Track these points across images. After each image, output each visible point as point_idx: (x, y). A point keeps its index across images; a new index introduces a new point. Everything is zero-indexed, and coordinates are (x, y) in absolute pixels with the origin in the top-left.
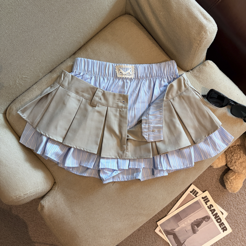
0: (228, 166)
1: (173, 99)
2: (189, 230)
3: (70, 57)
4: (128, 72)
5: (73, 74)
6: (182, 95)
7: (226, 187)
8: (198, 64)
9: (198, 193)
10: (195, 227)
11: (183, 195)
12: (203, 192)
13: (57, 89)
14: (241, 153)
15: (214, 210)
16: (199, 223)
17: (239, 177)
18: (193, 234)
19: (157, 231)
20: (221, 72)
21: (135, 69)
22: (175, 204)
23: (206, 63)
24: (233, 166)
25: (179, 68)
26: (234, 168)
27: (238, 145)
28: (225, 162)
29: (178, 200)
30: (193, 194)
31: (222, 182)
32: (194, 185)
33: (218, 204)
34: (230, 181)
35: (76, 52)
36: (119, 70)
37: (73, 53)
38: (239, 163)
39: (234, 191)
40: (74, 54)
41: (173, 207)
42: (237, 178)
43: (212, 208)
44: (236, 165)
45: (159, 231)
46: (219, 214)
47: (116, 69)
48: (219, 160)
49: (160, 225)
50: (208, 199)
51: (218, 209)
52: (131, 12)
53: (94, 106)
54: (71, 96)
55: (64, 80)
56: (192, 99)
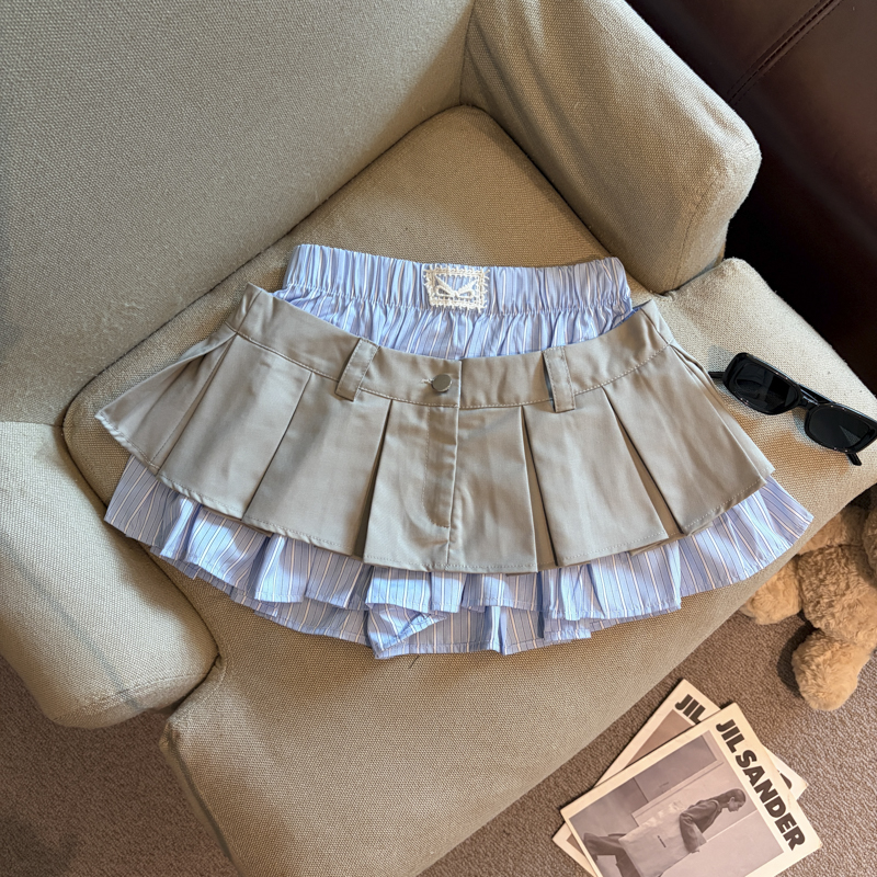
0: (807, 616)
1: (615, 386)
2: (671, 839)
3: (276, 243)
4: (464, 290)
5: (283, 295)
6: (645, 373)
7: (801, 690)
8: (700, 270)
9: (702, 709)
10: (692, 830)
11: (651, 715)
12: (723, 707)
13: (227, 346)
14: (850, 572)
15: (760, 771)
16: (705, 814)
17: (844, 654)
18: (685, 852)
19: (561, 840)
20: (777, 297)
22: (625, 747)
23: (725, 267)
24: (823, 616)
25: (637, 284)
26: (828, 625)
27: (840, 546)
28: (796, 603)
29: (635, 735)
30: (686, 713)
31: (788, 672)
32: (690, 682)
33: (771, 750)
34: (813, 670)
35: (295, 227)
36: (437, 284)
37: (286, 229)
38: (843, 608)
39: (826, 706)
40: (291, 232)
41: (617, 757)
42: (839, 661)
43: (753, 765)
44: (833, 615)
45: (569, 840)
46: (778, 786)
47: (428, 279)
48: (775, 597)
49: (571, 819)
50: (736, 730)
51: (773, 766)
52: (479, 99)
53: (346, 397)
54: (274, 367)
55: (249, 315)
56: (677, 388)
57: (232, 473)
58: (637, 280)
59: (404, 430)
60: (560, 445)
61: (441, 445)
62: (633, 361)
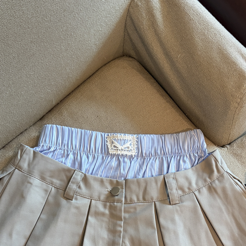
1: (199, 192)
3: (34, 124)
4: (126, 146)
5: (38, 149)
6: (214, 185)
8: (240, 135)
13: (11, 174)
21: (137, 142)
25: (210, 142)
35: (44, 116)
36: (113, 143)
37: (39, 117)
40: (42, 118)
47: (108, 141)
52: (132, 53)
53: (69, 198)
54: (34, 184)
55: (22, 159)
56: (229, 192)
57: (14, 236)
58: (210, 140)
59: (98, 214)
60: (173, 221)
61: (115, 221)
62: (208, 180)
